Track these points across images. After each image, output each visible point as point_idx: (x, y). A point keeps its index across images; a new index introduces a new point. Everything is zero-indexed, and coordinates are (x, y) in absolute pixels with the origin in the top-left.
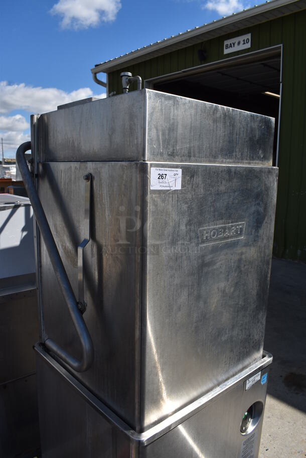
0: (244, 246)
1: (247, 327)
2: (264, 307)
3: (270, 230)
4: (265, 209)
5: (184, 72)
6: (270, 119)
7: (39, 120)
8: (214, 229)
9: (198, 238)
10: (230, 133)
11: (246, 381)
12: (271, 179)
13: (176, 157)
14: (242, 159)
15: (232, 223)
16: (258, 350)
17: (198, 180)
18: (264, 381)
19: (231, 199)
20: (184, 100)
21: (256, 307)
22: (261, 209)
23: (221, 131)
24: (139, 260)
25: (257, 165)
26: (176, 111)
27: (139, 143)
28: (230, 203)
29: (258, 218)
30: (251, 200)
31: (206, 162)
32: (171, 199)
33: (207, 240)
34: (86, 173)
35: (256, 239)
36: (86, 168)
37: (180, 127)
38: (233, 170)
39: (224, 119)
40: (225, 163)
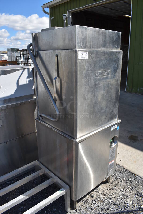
0: (110, 79)
1: (111, 108)
2: (118, 102)
3: (120, 74)
4: (118, 66)
5: (86, 7)
6: (119, 33)
7: (35, 35)
8: (99, 72)
9: (94, 75)
10: (105, 39)
11: (111, 127)
12: (120, 55)
13: (86, 48)
14: (109, 48)
15: (105, 70)
16: (116, 117)
17: (94, 55)
18: (118, 129)
19: (105, 62)
20: (88, 28)
21: (115, 101)
22: (116, 66)
23: (101, 38)
24: (75, 82)
25: (115, 50)
26: (86, 32)
27: (74, 43)
28: (105, 63)
29: (115, 69)
30: (112, 63)
31: (96, 49)
32: (85, 62)
33: (97, 76)
34: (56, 54)
35: (114, 76)
36: (56, 52)
37: (87, 37)
38: (106, 52)
39: (103, 34)
40: (103, 49)
